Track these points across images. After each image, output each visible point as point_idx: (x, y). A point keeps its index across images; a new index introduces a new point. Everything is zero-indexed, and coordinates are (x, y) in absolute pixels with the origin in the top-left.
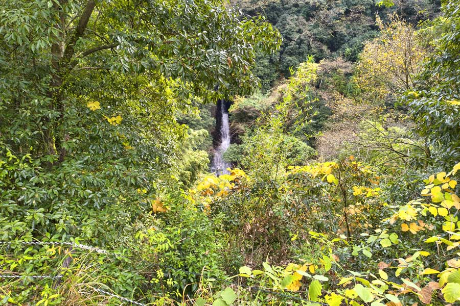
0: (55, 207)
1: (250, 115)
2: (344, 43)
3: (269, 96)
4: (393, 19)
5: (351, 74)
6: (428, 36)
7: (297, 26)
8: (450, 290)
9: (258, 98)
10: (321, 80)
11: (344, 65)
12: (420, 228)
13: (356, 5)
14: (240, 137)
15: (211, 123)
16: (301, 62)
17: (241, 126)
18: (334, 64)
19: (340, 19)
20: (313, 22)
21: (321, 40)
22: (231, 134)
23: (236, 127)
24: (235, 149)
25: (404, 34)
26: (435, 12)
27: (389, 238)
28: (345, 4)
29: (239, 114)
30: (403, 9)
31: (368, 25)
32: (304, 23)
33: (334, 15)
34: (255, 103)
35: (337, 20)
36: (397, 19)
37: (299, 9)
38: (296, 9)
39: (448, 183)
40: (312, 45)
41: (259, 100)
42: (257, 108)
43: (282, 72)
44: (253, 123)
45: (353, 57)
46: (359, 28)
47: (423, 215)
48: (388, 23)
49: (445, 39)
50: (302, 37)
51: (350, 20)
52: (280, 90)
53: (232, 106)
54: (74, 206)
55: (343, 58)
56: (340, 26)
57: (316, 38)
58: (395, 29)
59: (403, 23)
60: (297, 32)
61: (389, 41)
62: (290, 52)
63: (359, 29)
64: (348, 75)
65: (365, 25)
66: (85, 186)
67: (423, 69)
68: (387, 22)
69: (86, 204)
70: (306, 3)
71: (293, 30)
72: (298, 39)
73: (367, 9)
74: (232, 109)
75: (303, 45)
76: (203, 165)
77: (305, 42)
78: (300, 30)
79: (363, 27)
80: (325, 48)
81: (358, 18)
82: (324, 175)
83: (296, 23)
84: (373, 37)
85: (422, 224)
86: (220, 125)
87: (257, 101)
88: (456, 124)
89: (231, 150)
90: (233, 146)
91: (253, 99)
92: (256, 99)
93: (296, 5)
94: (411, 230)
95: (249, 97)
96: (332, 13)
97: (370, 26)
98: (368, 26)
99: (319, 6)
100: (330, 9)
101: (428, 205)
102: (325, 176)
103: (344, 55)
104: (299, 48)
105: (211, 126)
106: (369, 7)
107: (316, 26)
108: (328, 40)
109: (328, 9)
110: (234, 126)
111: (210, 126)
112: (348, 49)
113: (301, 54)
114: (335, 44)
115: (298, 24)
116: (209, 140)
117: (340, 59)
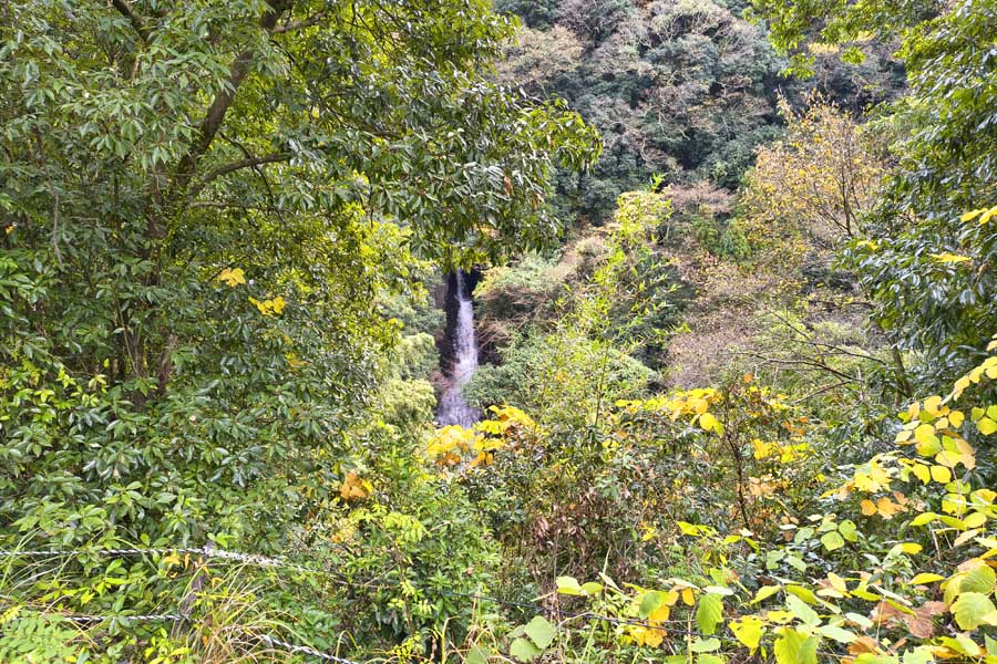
0: (155, 484)
1: (519, 302)
2: (711, 152)
3: (558, 262)
4: (812, 103)
5: (727, 215)
6: (885, 134)
7: (611, 118)
8: (967, 606)
9: (534, 266)
10: (666, 227)
11: (714, 196)
12: (898, 507)
13: (732, 74)
14: (500, 349)
15: (436, 322)
16: (623, 191)
17: (501, 327)
18: (692, 194)
19: (701, 103)
20: (645, 109)
21: (664, 147)
22: (478, 344)
23: (491, 328)
24: (489, 377)
25: (837, 131)
26: (894, 87)
27: (838, 531)
28: (710, 72)
29: (496, 302)
30: (828, 83)
31: (759, 114)
32: (628, 113)
33: (689, 96)
34: (528, 276)
35: (696, 105)
36: (821, 102)
37: (616, 84)
38: (609, 84)
39: (947, 417)
40: (646, 157)
41: (536, 270)
42: (533, 289)
43: (584, 211)
44: (525, 319)
45: (731, 180)
46: (741, 120)
47: (904, 480)
48: (803, 110)
49: (920, 140)
50: (624, 142)
51: (721, 105)
52: (582, 249)
53: (480, 285)
54: (193, 482)
55: (710, 183)
56: (702, 117)
57: (654, 142)
58: (817, 120)
59: (834, 110)
60: (613, 131)
61: (808, 147)
62: (600, 170)
63: (742, 124)
64: (722, 217)
65: (753, 114)
66: (215, 440)
67: (880, 201)
68: (800, 110)
69: (216, 477)
70: (630, 72)
71: (603, 126)
72: (616, 144)
73: (754, 83)
74: (481, 291)
75: (627, 156)
76: (422, 410)
77: (630, 150)
78: (619, 126)
79: (750, 119)
80: (671, 161)
81: (739, 100)
82: (692, 416)
83: (609, 113)
84: (771, 138)
85: (903, 500)
86: (455, 327)
87: (532, 273)
88: (953, 301)
89: (480, 378)
90: (483, 370)
91: (525, 269)
92: (531, 269)
93: (609, 77)
94: (881, 512)
95: (517, 267)
96: (683, 92)
97: (764, 116)
98: (758, 117)
99: (657, 78)
100: (680, 83)
101: (910, 462)
102: (696, 417)
103: (711, 177)
104: (619, 162)
105: (435, 327)
106: (760, 78)
107: (652, 117)
108: (679, 146)
109: (676, 84)
110: (485, 327)
111: (433, 327)
112: (719, 165)
113: (623, 174)
114: (691, 154)
115: (614, 114)
116: (432, 359)
117: (704, 184)
